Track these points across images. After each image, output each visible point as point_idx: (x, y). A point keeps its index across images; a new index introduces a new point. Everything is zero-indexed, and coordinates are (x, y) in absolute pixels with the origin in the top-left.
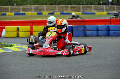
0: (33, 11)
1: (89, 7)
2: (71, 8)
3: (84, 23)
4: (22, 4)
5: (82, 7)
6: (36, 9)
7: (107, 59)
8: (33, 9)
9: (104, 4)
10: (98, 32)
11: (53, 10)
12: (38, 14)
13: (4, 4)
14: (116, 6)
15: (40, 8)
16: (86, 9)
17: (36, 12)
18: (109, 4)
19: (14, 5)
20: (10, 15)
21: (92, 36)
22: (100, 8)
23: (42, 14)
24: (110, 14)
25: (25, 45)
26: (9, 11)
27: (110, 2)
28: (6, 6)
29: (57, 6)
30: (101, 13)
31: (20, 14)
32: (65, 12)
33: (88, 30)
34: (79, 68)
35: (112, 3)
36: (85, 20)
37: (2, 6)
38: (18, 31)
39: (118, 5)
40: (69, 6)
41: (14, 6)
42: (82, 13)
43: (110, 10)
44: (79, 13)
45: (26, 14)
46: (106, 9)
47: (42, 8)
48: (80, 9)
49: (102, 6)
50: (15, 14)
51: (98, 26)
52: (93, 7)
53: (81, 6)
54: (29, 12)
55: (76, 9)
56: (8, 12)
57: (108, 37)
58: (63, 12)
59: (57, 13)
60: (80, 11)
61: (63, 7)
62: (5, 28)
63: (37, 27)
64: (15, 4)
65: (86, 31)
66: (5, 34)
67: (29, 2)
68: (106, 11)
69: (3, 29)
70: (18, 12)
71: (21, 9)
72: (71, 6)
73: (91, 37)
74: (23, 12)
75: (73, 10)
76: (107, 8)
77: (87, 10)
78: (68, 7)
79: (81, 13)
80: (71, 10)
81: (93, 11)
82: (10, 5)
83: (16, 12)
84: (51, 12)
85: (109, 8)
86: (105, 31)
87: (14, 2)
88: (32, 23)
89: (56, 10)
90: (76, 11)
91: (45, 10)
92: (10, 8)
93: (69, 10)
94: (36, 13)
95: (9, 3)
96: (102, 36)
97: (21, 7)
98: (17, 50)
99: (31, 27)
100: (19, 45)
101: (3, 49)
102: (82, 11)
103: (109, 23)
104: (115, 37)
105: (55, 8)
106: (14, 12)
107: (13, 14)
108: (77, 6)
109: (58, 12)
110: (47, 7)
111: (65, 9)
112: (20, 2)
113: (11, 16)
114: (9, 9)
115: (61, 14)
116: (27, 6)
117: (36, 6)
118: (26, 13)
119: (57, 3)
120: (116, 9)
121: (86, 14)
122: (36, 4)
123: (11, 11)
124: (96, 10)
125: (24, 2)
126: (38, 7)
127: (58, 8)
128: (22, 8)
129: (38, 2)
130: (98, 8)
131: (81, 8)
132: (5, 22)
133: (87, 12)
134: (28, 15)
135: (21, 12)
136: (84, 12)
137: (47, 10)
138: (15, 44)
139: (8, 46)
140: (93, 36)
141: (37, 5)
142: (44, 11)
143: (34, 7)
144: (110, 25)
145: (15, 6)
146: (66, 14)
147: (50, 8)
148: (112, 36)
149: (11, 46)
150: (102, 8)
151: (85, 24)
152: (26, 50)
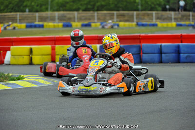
0: (57, 21)
1: (148, 15)
2: (118, 16)
3: (139, 40)
4: (39, 10)
5: (136, 15)
6: (61, 19)
7: (175, 99)
8: (56, 17)
9: (171, 9)
10: (161, 56)
11: (90, 19)
12: (64, 26)
13: (9, 10)
14: (191, 13)
15: (68, 16)
16: (142, 17)
17: (61, 22)
18: (180, 10)
19: (25, 11)
20: (19, 28)
21: (151, 62)
22: (166, 16)
23: (70, 26)
24: (181, 25)
25: (42, 77)
26: (18, 20)
27: (182, 7)
28: (12, 13)
29: (95, 13)
30: (167, 25)
31: (35, 26)
33: (144, 52)
34: (130, 114)
35: (185, 9)
36: (140, 36)
37: (6, 12)
38: (32, 55)
40: (115, 13)
41: (25, 13)
42: (136, 25)
43: (182, 19)
44: (132, 25)
45: (45, 27)
46: (175, 19)
47: (71, 16)
48: (133, 18)
49: (168, 12)
50: (27, 27)
51: (161, 46)
52: (154, 15)
53: (135, 13)
54: (50, 22)
55: (126, 18)
56: (16, 22)
57: (178, 64)
59: (96, 25)
60: (132, 22)
61: (105, 15)
62: (9, 50)
63: (63, 47)
64: (27, 10)
65: (141, 54)
66: (9, 60)
67: (49, 7)
68: (175, 21)
69: (7, 51)
70: (32, 22)
71: (37, 18)
72: (118, 12)
73: (149, 64)
74: (41, 23)
75: (122, 19)
76: (176, 17)
77: (144, 19)
78: (113, 15)
79: (134, 24)
80: (118, 20)
81: (154, 20)
82: (18, 11)
83: (29, 22)
84: (86, 22)
85: (180, 16)
86: (173, 54)
87: (26, 6)
88: (54, 42)
89: (94, 19)
90: (126, 21)
91: (76, 20)
92: (18, 16)
93: (115, 20)
94: (61, 25)
95: (16, 9)
96: (167, 63)
97: (37, 14)
98: (29, 85)
99: (52, 47)
100: (33, 78)
101: (7, 84)
102: (136, 22)
103: (180, 40)
104: (189, 64)
105: (92, 16)
106: (26, 23)
107: (24, 25)
108: (128, 14)
109: (97, 22)
110: (79, 15)
111: (108, 18)
112: (35, 7)
113: (21, 29)
114: (18, 18)
116: (47, 12)
117: (62, 12)
118: (45, 24)
119: (95, 8)
120: (191, 17)
121: (143, 25)
122: (61, 9)
123: (21, 21)
124: (158, 20)
125: (41, 6)
126: (64, 14)
127: (97, 16)
128: (39, 17)
129: (65, 6)
130: (162, 15)
131: (135, 17)
132: (10, 39)
133: (144, 23)
134: (48, 27)
135: (37, 23)
136: (139, 23)
137: (80, 19)
138: (25, 76)
139: (14, 80)
140: (154, 62)
141: (64, 10)
142: (74, 21)
143: (58, 14)
144: (180, 44)
145: (27, 13)
147: (83, 16)
148: (184, 62)
149: (19, 79)
150: (169, 16)
151: (140, 43)
152: (43, 85)
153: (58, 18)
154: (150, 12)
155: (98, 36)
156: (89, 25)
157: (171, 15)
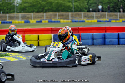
0: (20, 19)
2: (59, 16)
3: (78, 31)
4: (9, 12)
5: (71, 15)
6: (23, 18)
8: (20, 17)
10: (93, 41)
11: (41, 18)
12: (25, 22)
14: (107, 13)
15: (27, 16)
16: (75, 16)
22: (90, 15)
23: (29, 22)
24: (100, 21)
25: (21, 55)
29: (45, 14)
30: (91, 21)
31: (7, 23)
32: (53, 20)
36: (79, 28)
39: (109, 12)
40: (57, 13)
42: (71, 21)
43: (100, 17)
44: (68, 22)
45: (13, 23)
46: (96, 17)
47: (29, 16)
49: (91, 13)
50: (2, 23)
51: (93, 34)
52: (82, 15)
53: (70, 14)
54: (16, 20)
55: (64, 17)
57: (104, 46)
58: (51, 19)
59: (45, 22)
60: (69, 19)
61: (51, 15)
63: (30, 35)
64: (1, 12)
67: (15, 10)
68: (96, 19)
70: (5, 20)
71: (8, 17)
72: (59, 13)
74: (10, 21)
75: (62, 17)
76: (97, 16)
77: (76, 17)
78: (56, 15)
80: (59, 18)
81: (82, 18)
83: (3, 20)
84: (39, 20)
85: (99, 15)
86: (101, 40)
87: (1, 10)
89: (44, 18)
91: (32, 18)
93: (57, 18)
94: (23, 21)
96: (97, 45)
97: (8, 15)
99: (23, 35)
100: (15, 55)
102: (71, 19)
103: (105, 31)
104: (111, 46)
105: (43, 16)
106: (1, 20)
108: (65, 14)
109: (46, 20)
110: (34, 15)
111: (53, 17)
112: (6, 10)
115: (49, 22)
117: (24, 14)
118: (13, 21)
119: (44, 11)
120: (107, 16)
121: (76, 21)
122: (22, 11)
124: (85, 18)
125: (10, 10)
126: (25, 14)
127: (46, 16)
128: (9, 16)
130: (88, 15)
131: (70, 16)
133: (76, 20)
134: (15, 23)
135: (8, 20)
136: (73, 20)
137: (35, 18)
138: (10, 54)
139: (3, 56)
142: (31, 19)
143: (21, 15)
144: (105, 33)
145: (1, 14)
146: (54, 22)
147: (37, 16)
148: (108, 45)
150: (92, 15)
151: (79, 33)
152: (22, 59)
153: (21, 17)
154: (79, 13)
155: (51, 29)
156: (40, 22)
157: (94, 14)
